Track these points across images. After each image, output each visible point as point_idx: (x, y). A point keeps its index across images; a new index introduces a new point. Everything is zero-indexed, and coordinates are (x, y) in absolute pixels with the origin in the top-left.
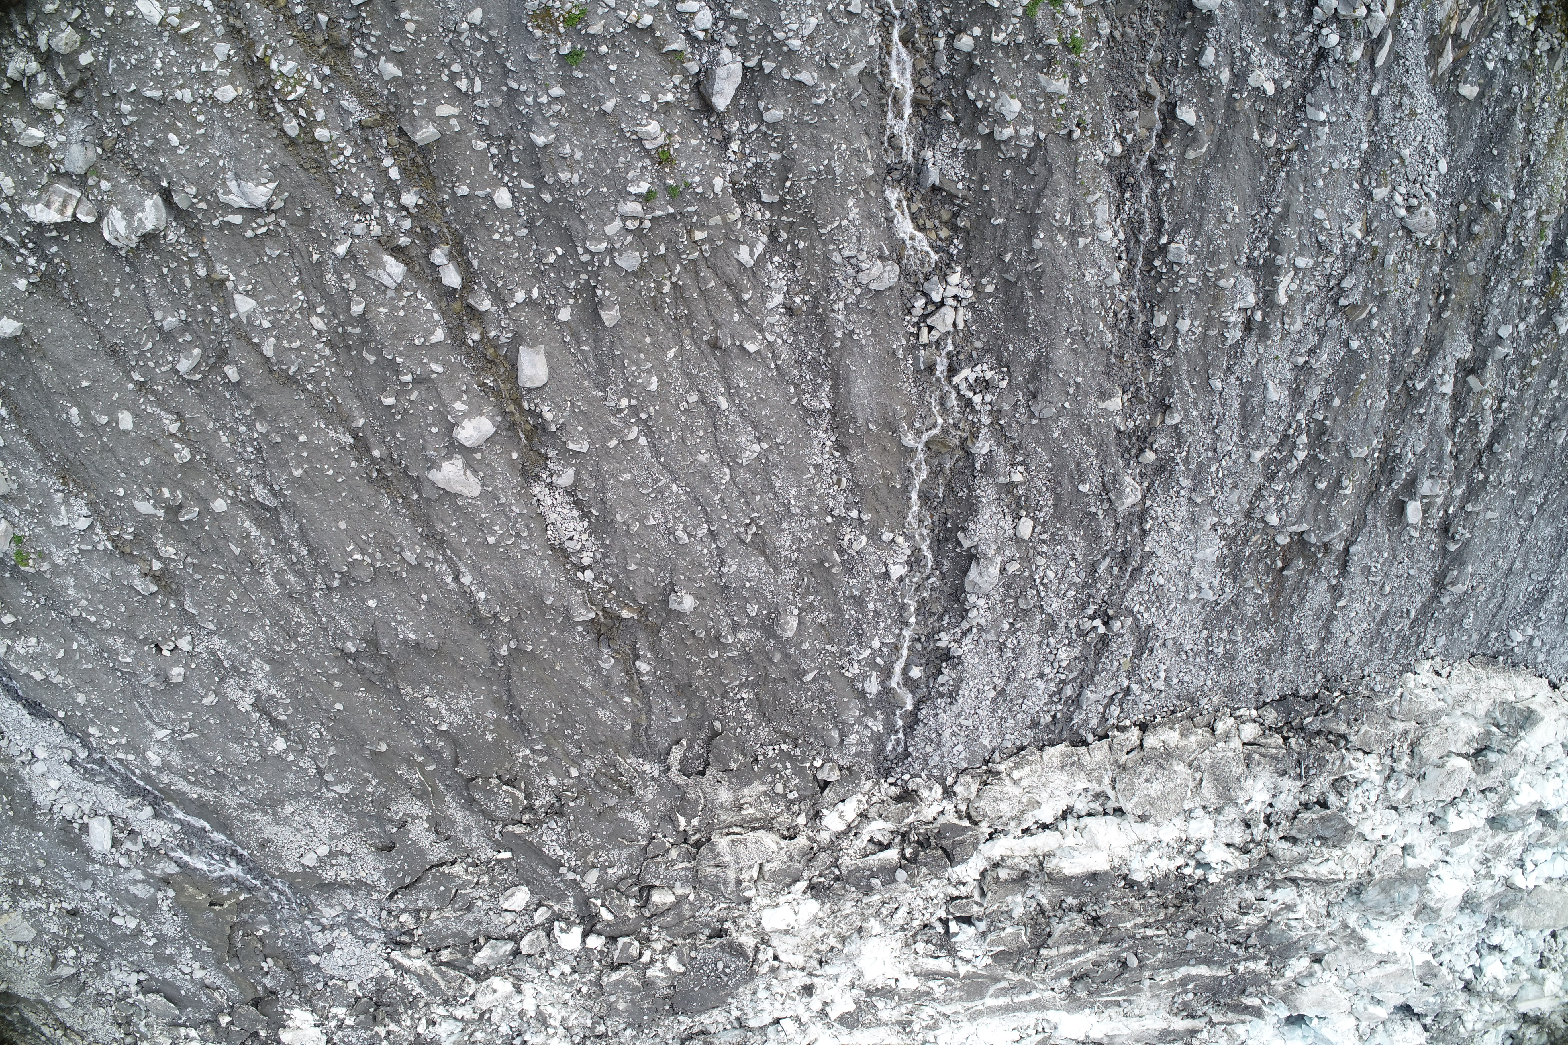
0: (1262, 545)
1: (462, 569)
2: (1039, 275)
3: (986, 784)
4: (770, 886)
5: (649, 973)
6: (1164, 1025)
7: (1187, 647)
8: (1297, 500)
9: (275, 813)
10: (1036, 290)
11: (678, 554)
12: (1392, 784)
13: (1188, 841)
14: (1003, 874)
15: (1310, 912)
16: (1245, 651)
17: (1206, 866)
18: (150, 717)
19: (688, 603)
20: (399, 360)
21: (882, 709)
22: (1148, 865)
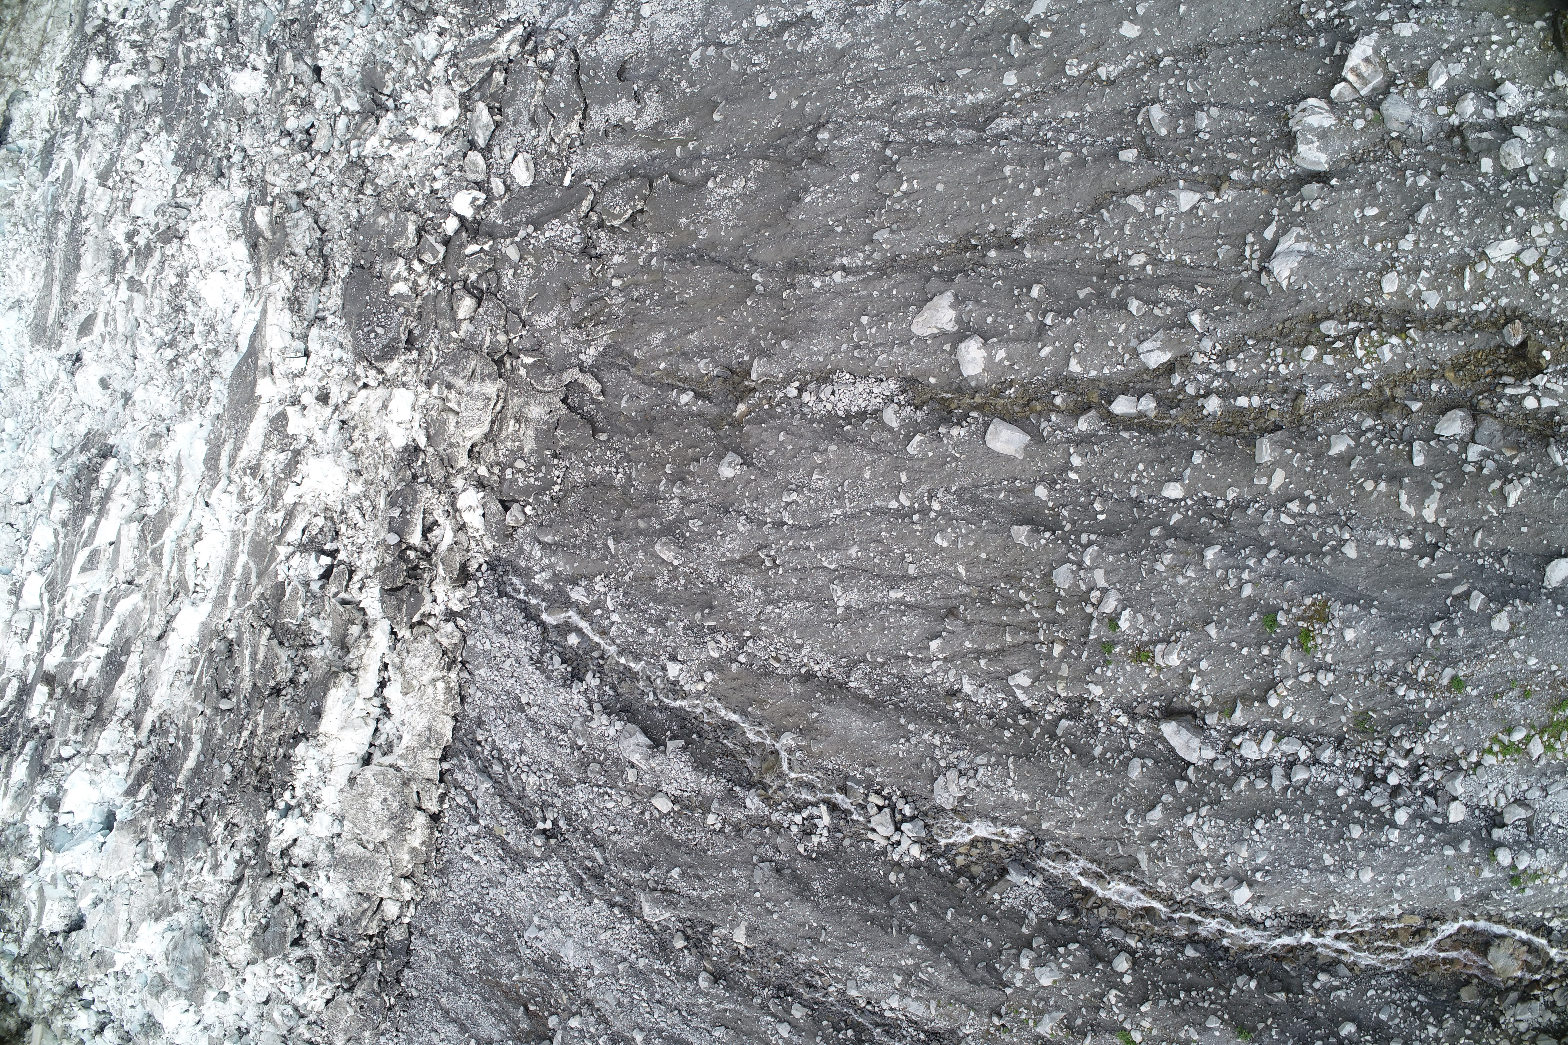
0: (556, 1002)
1: (850, 278)
2: (885, 928)
3: (444, 653)
4: (433, 413)
5: (401, 261)
6: (154, 704)
7: (492, 892)
10: (873, 919)
11: (776, 485)
12: (289, 1010)
13: (314, 808)
14: (355, 630)
15: (204, 884)
16: (467, 940)
17: (284, 814)
19: (726, 472)
20: (1069, 321)
21: (553, 592)
22: (308, 762)
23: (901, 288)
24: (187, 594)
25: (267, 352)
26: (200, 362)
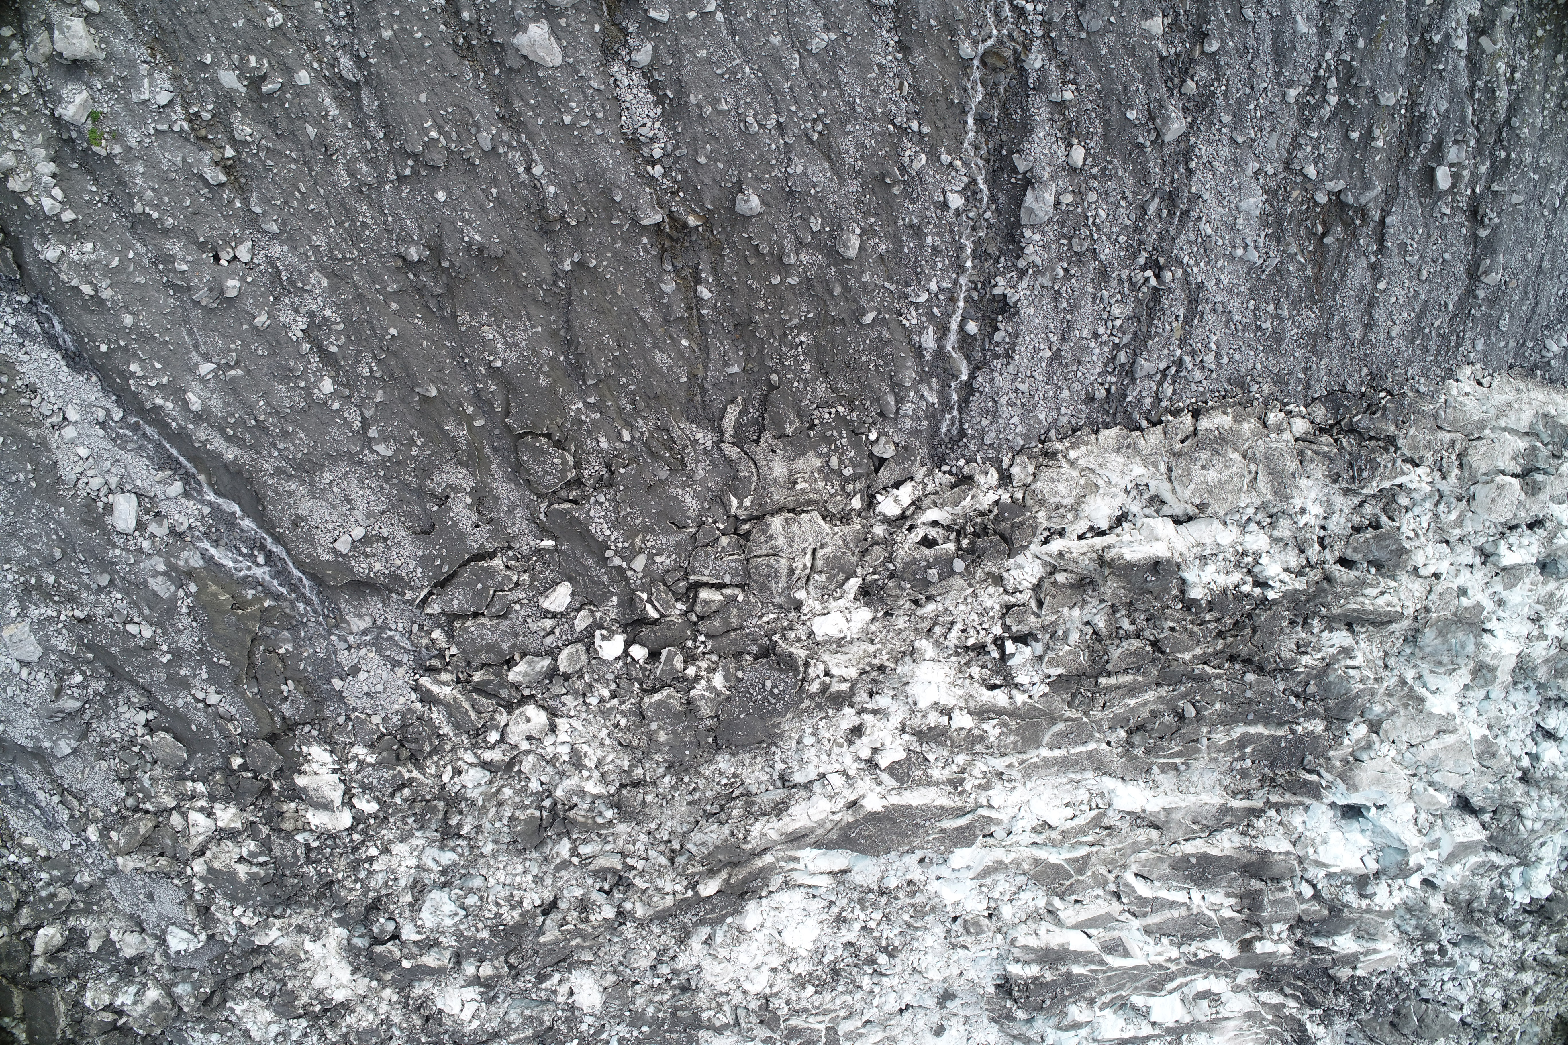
0: (1302, 203)
1: (535, 156)
3: (1041, 465)
5: (692, 693)
6: (1222, 801)
7: (1237, 317)
8: (1332, 150)
9: (312, 483)
11: (748, 146)
12: (1442, 507)
13: (1244, 554)
14: (1061, 578)
15: (1367, 661)
16: (1291, 331)
17: (1264, 584)
18: (197, 347)
21: (938, 376)
22: (1205, 580)
23: (526, 96)
24: (1104, 814)
25: (837, 817)
26: (877, 915)
